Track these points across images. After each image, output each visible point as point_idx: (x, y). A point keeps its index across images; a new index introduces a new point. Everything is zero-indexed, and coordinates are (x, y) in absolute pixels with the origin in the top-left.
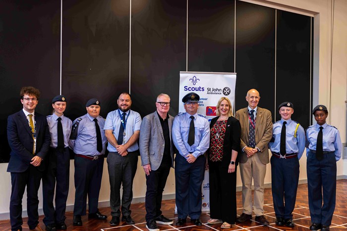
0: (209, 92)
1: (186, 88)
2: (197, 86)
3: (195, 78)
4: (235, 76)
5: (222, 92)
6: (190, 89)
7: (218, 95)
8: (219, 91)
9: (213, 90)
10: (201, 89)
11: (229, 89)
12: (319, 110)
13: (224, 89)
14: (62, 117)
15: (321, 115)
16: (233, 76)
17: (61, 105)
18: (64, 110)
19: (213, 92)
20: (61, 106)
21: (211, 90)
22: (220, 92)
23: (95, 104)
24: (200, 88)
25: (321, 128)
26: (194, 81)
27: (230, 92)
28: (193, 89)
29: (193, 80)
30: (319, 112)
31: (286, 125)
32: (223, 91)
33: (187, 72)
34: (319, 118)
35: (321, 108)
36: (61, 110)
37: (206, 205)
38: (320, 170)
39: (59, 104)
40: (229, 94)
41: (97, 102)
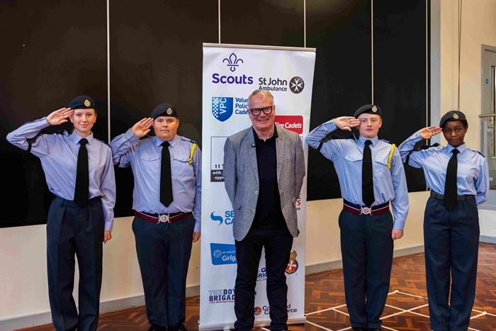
0: (263, 86)
1: (217, 79)
2: (238, 73)
3: (233, 58)
4: (314, 54)
5: (288, 87)
6: (224, 80)
7: (280, 92)
8: (282, 84)
9: (271, 82)
10: (246, 80)
11: (301, 81)
12: (452, 119)
13: (293, 81)
14: (90, 138)
15: (456, 129)
16: (310, 55)
17: (84, 116)
18: (91, 126)
19: (271, 86)
20: (83, 118)
21: (267, 82)
22: (285, 86)
23: (165, 114)
24: (245, 77)
25: (455, 152)
26: (233, 63)
27: (303, 86)
28: (231, 80)
29: (230, 61)
30: (453, 124)
31: (371, 147)
32: (291, 85)
33: (220, 44)
34: (454, 134)
35: (456, 117)
36: (85, 126)
37: (260, 311)
38: (449, 231)
39: (79, 115)
40: (301, 90)
41: (169, 111)
